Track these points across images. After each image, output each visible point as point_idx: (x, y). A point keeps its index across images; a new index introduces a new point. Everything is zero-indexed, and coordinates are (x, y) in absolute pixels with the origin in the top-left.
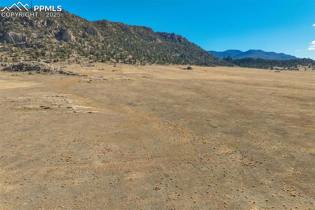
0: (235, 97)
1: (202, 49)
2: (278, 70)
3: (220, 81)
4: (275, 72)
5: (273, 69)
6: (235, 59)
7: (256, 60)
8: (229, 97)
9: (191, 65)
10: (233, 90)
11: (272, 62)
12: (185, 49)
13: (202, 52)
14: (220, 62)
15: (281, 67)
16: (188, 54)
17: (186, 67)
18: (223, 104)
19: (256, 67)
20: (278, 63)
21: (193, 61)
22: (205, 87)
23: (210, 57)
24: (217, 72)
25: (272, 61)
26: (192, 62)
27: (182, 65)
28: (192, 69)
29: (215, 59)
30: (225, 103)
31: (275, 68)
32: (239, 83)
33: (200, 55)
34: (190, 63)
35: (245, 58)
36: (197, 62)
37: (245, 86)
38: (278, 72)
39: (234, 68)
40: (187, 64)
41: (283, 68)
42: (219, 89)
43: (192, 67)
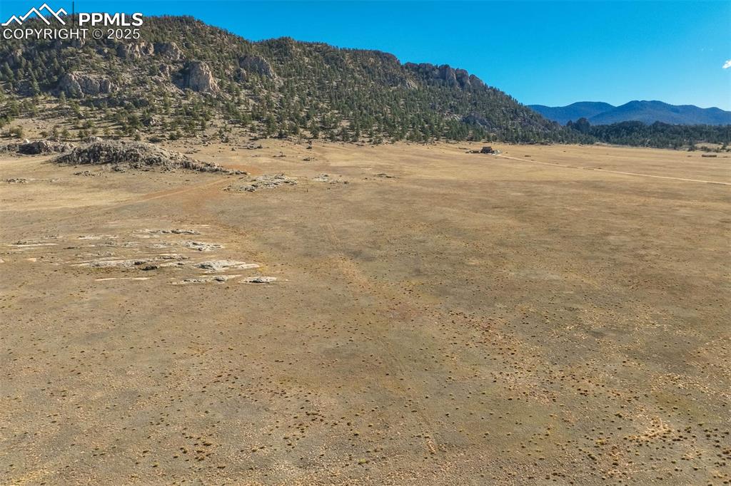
0: (626, 234)
1: (517, 102)
2: (709, 150)
3: (570, 184)
4: (703, 156)
5: (696, 149)
6: (597, 124)
7: (650, 128)
8: (608, 234)
9: (489, 141)
10: (613, 211)
11: (691, 131)
12: (475, 104)
13: (516, 110)
14: (561, 133)
15: (715, 143)
16: (481, 115)
17: (479, 146)
18: (597, 254)
19: (651, 145)
20: (706, 133)
21: (494, 132)
22: (536, 203)
23: (536, 121)
24: (557, 160)
25: (693, 129)
26: (492, 134)
27: (467, 143)
28: (493, 152)
29: (547, 126)
30: (602, 252)
31: (699, 145)
32: (622, 191)
33: (512, 116)
34: (488, 137)
35: (621, 122)
36: (504, 134)
37: (642, 200)
38: (711, 156)
39: (597, 147)
40: (480, 140)
41: (720, 147)
42: (576, 209)
43: (494, 146)
